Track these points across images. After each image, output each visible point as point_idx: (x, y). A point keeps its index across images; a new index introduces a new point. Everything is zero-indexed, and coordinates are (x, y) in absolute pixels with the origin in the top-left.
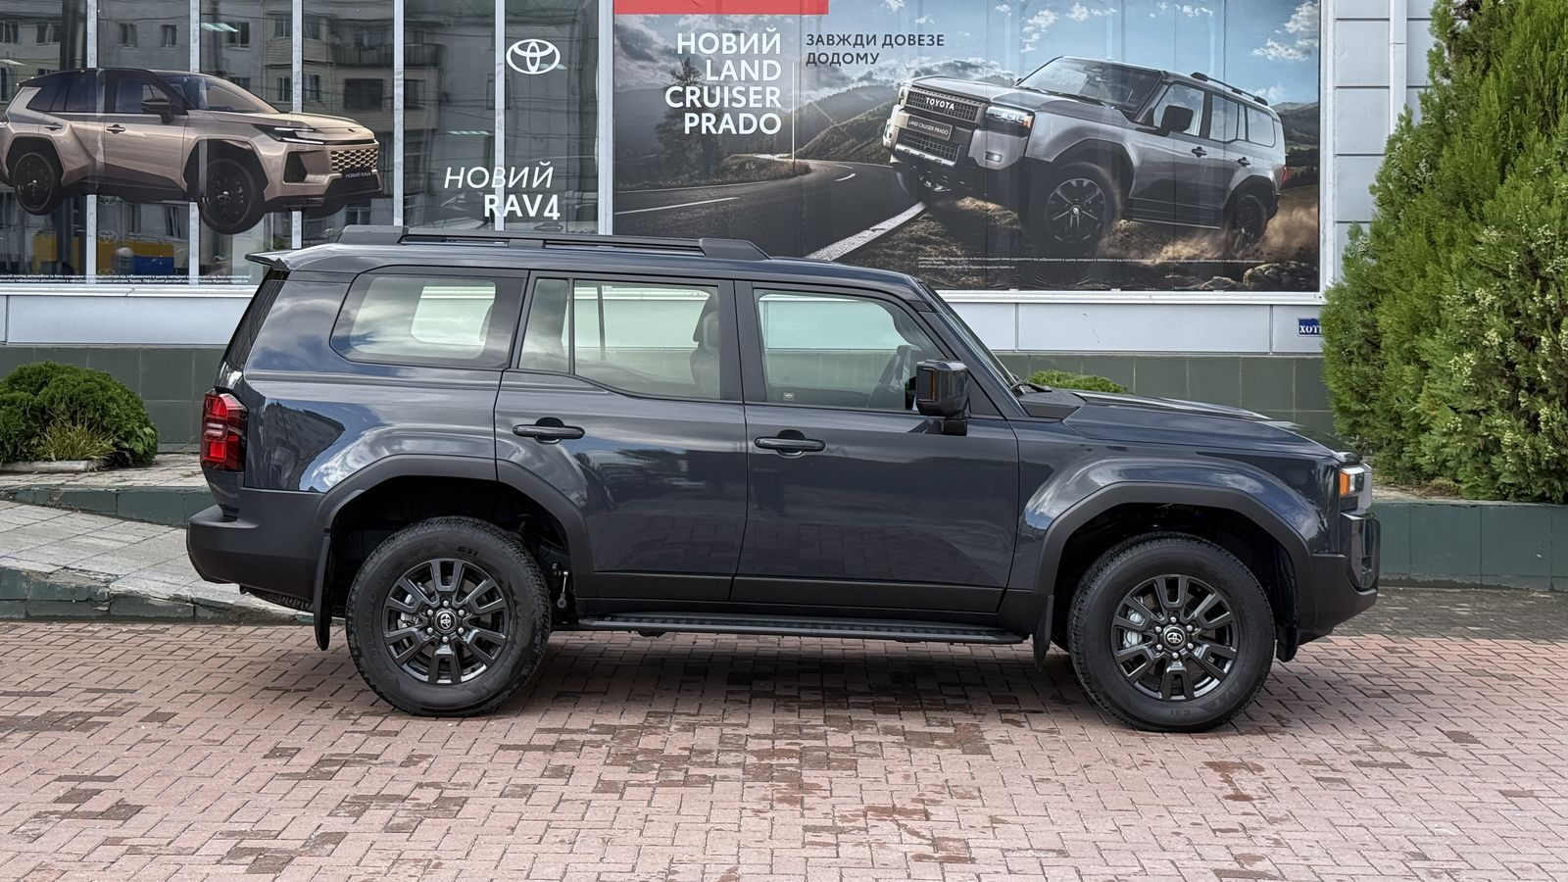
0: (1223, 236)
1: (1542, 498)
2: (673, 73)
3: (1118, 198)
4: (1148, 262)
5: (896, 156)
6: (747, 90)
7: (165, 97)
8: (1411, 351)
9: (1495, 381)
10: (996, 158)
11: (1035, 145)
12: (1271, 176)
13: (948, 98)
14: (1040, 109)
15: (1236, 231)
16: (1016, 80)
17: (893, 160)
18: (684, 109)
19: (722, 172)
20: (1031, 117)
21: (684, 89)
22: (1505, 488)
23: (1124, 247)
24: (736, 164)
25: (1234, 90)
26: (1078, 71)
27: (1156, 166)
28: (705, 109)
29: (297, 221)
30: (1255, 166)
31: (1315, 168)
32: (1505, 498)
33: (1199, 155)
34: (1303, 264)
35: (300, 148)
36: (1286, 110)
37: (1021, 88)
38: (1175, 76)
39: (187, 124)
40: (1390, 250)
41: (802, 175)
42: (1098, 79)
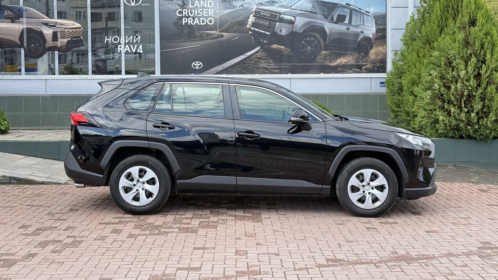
0: (356, 56)
1: (452, 137)
2: (179, 5)
3: (322, 44)
4: (332, 64)
5: (251, 31)
6: (203, 10)
7: (12, 14)
8: (412, 91)
9: (437, 100)
10: (283, 31)
11: (296, 27)
12: (371, 36)
13: (268, 12)
14: (297, 15)
15: (360, 54)
16: (290, 6)
17: (250, 32)
18: (182, 17)
19: (195, 37)
20: (294, 18)
21: (182, 10)
22: (440, 134)
23: (324, 60)
24: (199, 34)
25: (359, 9)
26: (309, 3)
27: (334, 33)
28: (189, 17)
29: (57, 54)
30: (366, 33)
31: (385, 34)
32: (441, 137)
33: (348, 30)
34: (381, 64)
35: (57, 30)
36: (376, 15)
37: (291, 9)
38: (340, 4)
39: (19, 23)
40: (406, 59)
41: (221, 38)
42: (316, 6)
